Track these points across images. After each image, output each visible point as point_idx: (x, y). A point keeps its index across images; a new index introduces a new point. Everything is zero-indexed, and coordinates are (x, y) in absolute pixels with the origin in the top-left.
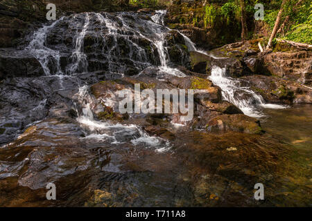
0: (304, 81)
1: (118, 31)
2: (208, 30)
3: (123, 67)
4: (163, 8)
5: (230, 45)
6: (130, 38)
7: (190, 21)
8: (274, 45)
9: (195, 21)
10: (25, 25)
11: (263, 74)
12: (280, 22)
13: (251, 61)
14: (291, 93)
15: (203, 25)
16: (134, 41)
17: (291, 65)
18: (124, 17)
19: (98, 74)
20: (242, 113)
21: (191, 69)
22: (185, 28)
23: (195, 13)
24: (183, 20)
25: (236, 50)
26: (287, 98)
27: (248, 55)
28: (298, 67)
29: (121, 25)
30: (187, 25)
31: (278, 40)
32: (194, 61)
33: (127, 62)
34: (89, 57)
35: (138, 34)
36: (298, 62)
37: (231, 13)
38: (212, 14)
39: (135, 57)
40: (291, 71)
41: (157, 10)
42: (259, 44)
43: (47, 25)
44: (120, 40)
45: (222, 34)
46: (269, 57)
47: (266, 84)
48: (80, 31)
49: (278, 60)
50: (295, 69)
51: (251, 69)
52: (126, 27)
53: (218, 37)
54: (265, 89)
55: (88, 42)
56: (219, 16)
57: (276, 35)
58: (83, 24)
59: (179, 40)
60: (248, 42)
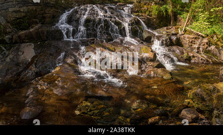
0: (196, 51)
1: (104, 16)
2: (154, 18)
3: (105, 36)
4: (131, 3)
5: (165, 28)
6: (111, 20)
7: (145, 12)
8: (185, 31)
9: (147, 13)
10: (57, 12)
11: (179, 46)
12: (189, 19)
13: (174, 38)
14: (190, 57)
15: (152, 15)
16: (112, 22)
17: (192, 42)
18: (108, 8)
19: (91, 40)
20: (165, 68)
21: (143, 40)
22: (142, 16)
23: (148, 8)
24: (141, 12)
25: (168, 31)
26: (188, 60)
27: (173, 34)
28: (194, 44)
29: (106, 12)
30: (143, 14)
31: (187, 28)
32: (145, 35)
33: (107, 34)
34: (87, 30)
35: (115, 18)
36: (195, 41)
37: (166, 11)
38: (156, 10)
39: (112, 30)
40: (191, 45)
41: (128, 4)
42: (179, 29)
43: (68, 11)
44: (105, 21)
45: (161, 21)
46: (182, 36)
47: (180, 51)
48: (84, 15)
49: (186, 39)
50: (193, 45)
51: (174, 42)
52: (109, 14)
53: (160, 22)
54: (179, 54)
55: (88, 21)
56: (160, 11)
57: (187, 26)
58: (86, 11)
59: (138, 23)
60: (174, 27)
